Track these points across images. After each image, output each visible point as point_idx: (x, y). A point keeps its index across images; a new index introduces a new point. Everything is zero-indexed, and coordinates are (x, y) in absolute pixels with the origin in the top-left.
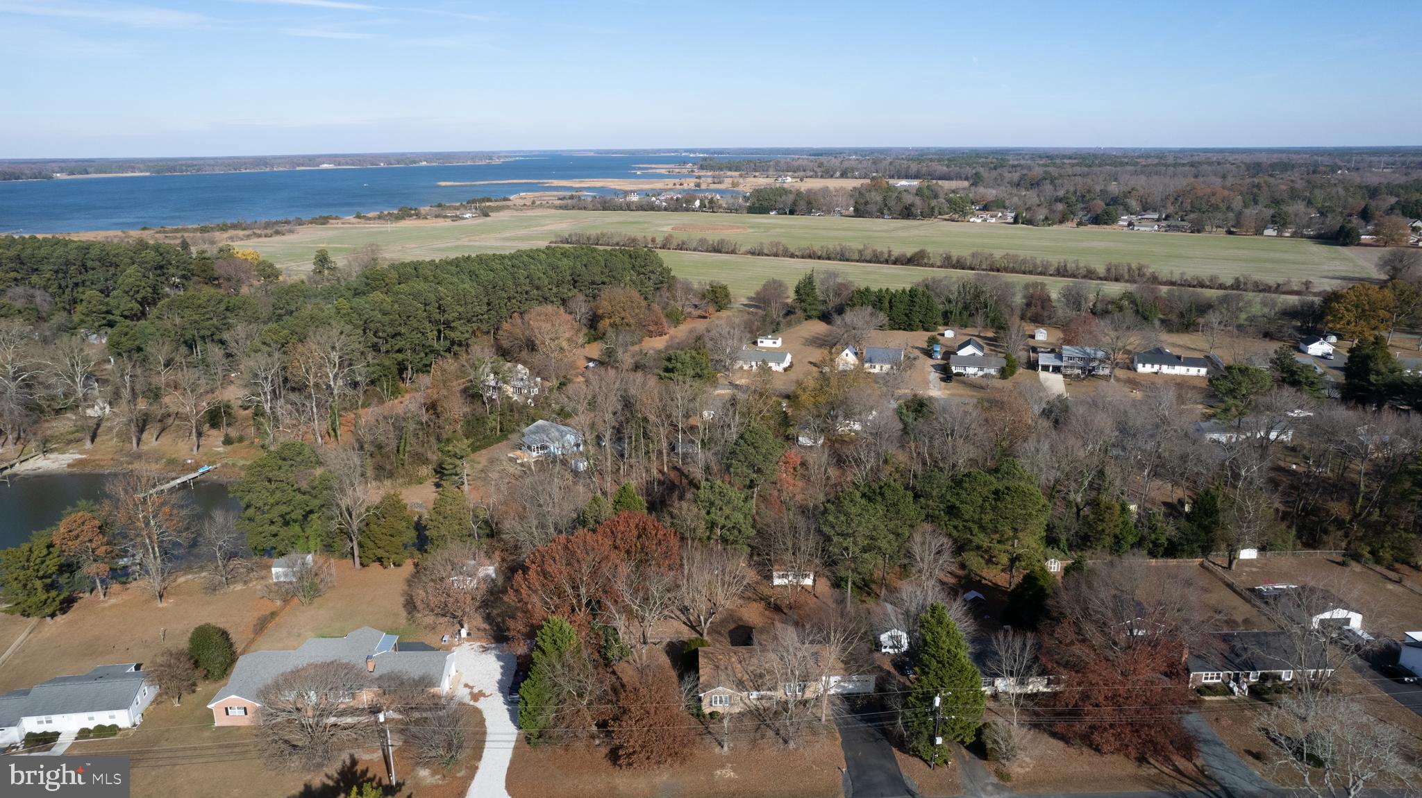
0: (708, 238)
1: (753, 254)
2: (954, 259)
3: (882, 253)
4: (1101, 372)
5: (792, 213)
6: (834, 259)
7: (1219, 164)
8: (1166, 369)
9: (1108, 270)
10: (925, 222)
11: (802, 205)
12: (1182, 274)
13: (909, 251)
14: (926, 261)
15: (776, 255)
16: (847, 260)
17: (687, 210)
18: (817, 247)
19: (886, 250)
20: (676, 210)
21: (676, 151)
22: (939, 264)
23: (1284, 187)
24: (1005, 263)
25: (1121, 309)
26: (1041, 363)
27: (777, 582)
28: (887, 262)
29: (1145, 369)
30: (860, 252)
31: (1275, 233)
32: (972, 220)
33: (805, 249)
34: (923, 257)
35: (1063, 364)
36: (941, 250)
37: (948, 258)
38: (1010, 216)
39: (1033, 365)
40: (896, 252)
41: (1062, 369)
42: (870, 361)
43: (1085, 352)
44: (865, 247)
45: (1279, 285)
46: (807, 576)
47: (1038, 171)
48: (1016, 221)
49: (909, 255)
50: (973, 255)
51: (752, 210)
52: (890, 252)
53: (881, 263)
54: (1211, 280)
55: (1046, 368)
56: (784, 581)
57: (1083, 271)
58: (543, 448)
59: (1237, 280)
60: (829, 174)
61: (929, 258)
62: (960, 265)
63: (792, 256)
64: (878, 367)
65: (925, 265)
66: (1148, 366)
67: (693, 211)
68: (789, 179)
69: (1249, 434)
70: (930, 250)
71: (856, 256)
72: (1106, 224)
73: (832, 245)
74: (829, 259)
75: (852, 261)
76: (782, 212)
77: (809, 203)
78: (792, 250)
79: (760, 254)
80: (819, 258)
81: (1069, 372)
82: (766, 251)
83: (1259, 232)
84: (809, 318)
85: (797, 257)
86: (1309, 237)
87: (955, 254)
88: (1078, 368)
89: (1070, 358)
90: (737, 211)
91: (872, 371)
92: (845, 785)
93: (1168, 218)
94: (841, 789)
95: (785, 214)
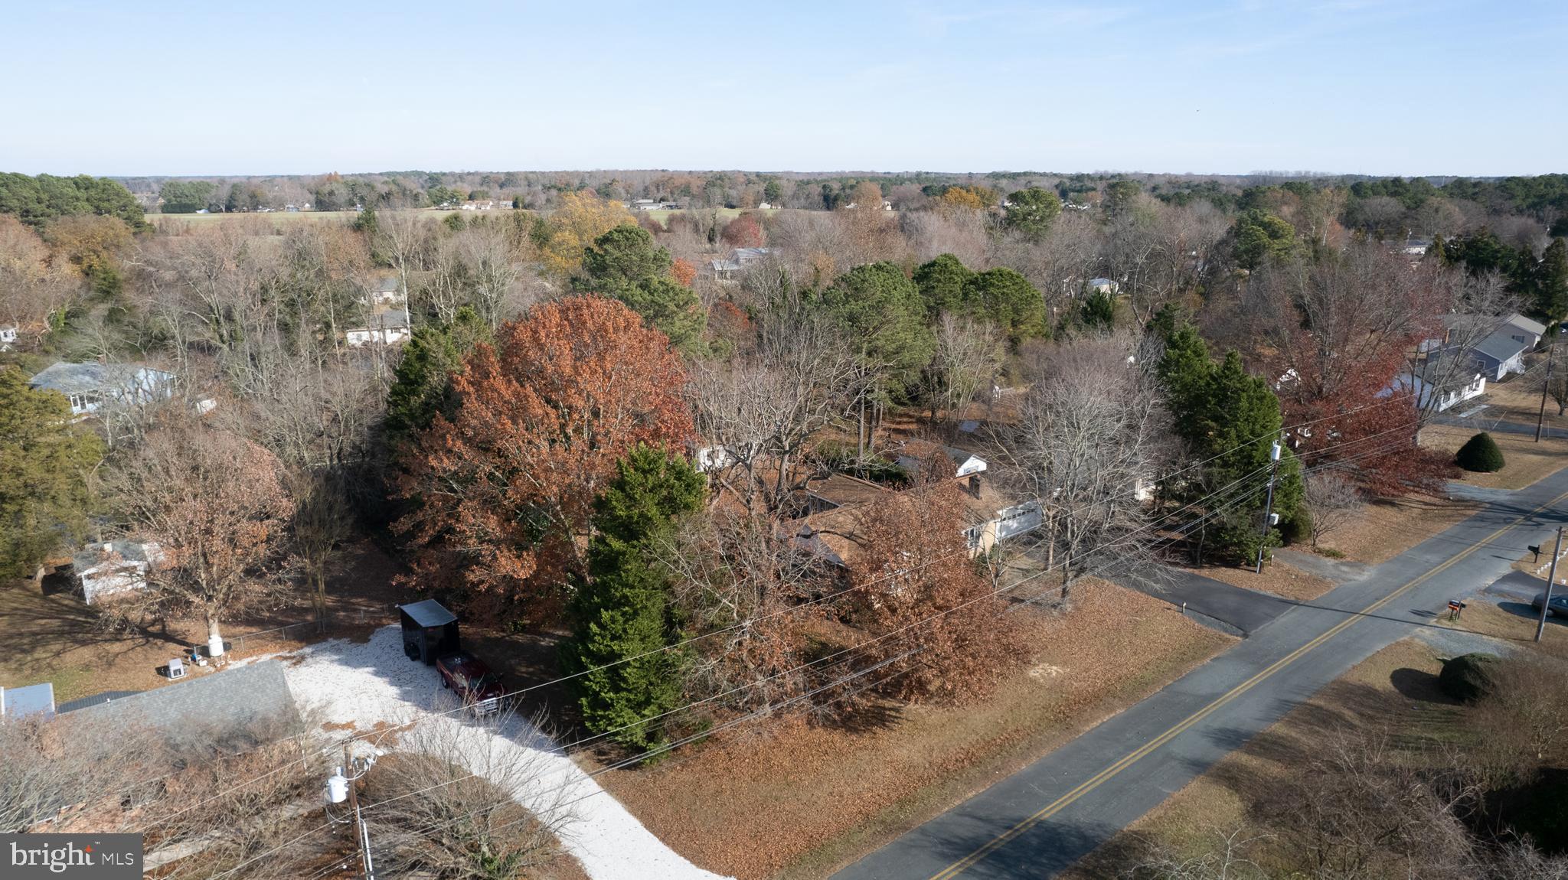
5: (229, 209)
11: (242, 198)
32: (464, 207)
38: (507, 203)
43: (762, 254)
48: (515, 206)
76: (213, 209)
77: (253, 196)
92: (1209, 625)
93: (662, 200)
94: (1212, 631)
95: (221, 211)
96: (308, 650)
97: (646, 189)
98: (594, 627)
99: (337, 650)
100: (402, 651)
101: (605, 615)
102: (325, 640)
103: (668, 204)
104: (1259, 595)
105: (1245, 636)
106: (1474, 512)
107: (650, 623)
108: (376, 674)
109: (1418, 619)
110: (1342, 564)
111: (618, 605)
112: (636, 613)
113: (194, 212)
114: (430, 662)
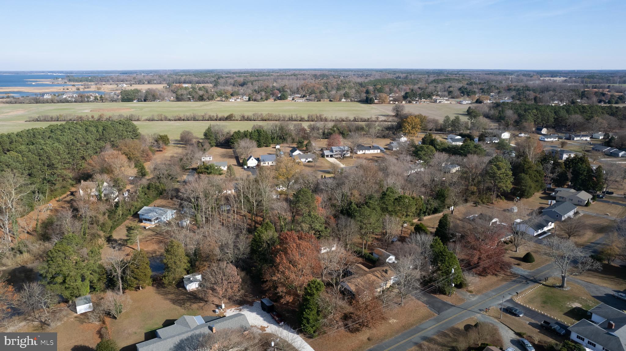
0: (123, 114)
1: (149, 120)
2: (246, 117)
3: (213, 116)
4: (347, 155)
5: (145, 101)
6: (191, 120)
7: (304, 75)
8: (367, 152)
9: (309, 117)
10: (210, 102)
11: (150, 97)
12: (336, 117)
13: (226, 115)
14: (234, 118)
15: (161, 120)
16: (197, 120)
17: (88, 101)
18: (182, 115)
19: (215, 115)
20: (82, 102)
21: (43, 72)
22: (239, 119)
23: (335, 84)
24: (267, 117)
25: (334, 131)
26: (326, 154)
27: (323, 251)
28: (216, 120)
29: (360, 153)
30: (203, 116)
31: (345, 100)
32: (230, 100)
33: (176, 117)
34: (232, 117)
35: (334, 154)
36: (240, 114)
37: (243, 117)
38: (246, 98)
39: (323, 156)
40: (220, 115)
41: (334, 156)
42: (264, 161)
43: (341, 149)
44: (205, 114)
45: (368, 119)
46: (334, 247)
47: (241, 80)
48: (249, 100)
49: (226, 116)
50: (254, 115)
51: (123, 100)
52: (217, 115)
53: (214, 120)
54: (346, 119)
55: (327, 156)
56: (325, 251)
57: (299, 119)
58: (157, 219)
59: (355, 118)
60: (140, 82)
61: (235, 117)
62: (249, 119)
63: (170, 120)
64: (267, 163)
65: (234, 120)
66: (361, 151)
67: (91, 102)
68: (125, 85)
69: (416, 170)
70: (234, 113)
71: (201, 118)
72: (283, 99)
73: (188, 114)
74: (188, 120)
75: (200, 121)
76: (139, 100)
77: (153, 96)
78: (169, 118)
79: (153, 120)
80: (184, 120)
81: (336, 156)
82: (156, 119)
83: (340, 100)
84: (212, 146)
85: (172, 120)
86: (357, 101)
87: (246, 114)
88: (339, 155)
89: (336, 151)
90: (116, 101)
91: (264, 165)
92: (432, 311)
93: (304, 96)
94: (432, 312)
95: (142, 101)
96: (241, 307)
97: (298, 88)
98: (304, 313)
99: (248, 308)
100: (261, 309)
101: (306, 310)
102: (243, 305)
103: (307, 98)
104: (447, 303)
105: (439, 314)
106: (514, 279)
107: (314, 312)
108: (257, 314)
109: (479, 311)
110: (471, 295)
111: (309, 308)
112: (312, 311)
113: (132, 101)
114: (268, 312)
